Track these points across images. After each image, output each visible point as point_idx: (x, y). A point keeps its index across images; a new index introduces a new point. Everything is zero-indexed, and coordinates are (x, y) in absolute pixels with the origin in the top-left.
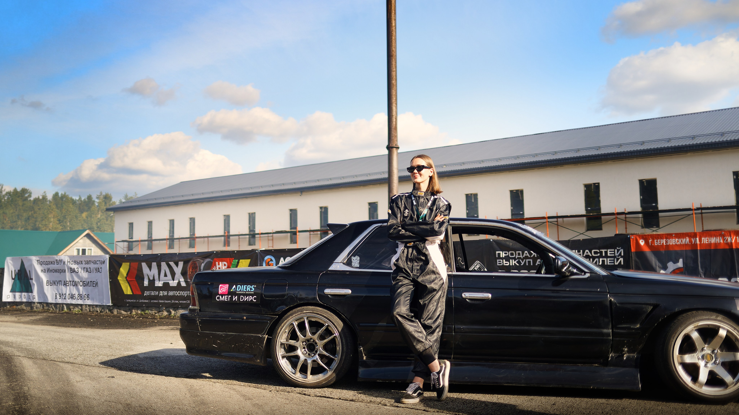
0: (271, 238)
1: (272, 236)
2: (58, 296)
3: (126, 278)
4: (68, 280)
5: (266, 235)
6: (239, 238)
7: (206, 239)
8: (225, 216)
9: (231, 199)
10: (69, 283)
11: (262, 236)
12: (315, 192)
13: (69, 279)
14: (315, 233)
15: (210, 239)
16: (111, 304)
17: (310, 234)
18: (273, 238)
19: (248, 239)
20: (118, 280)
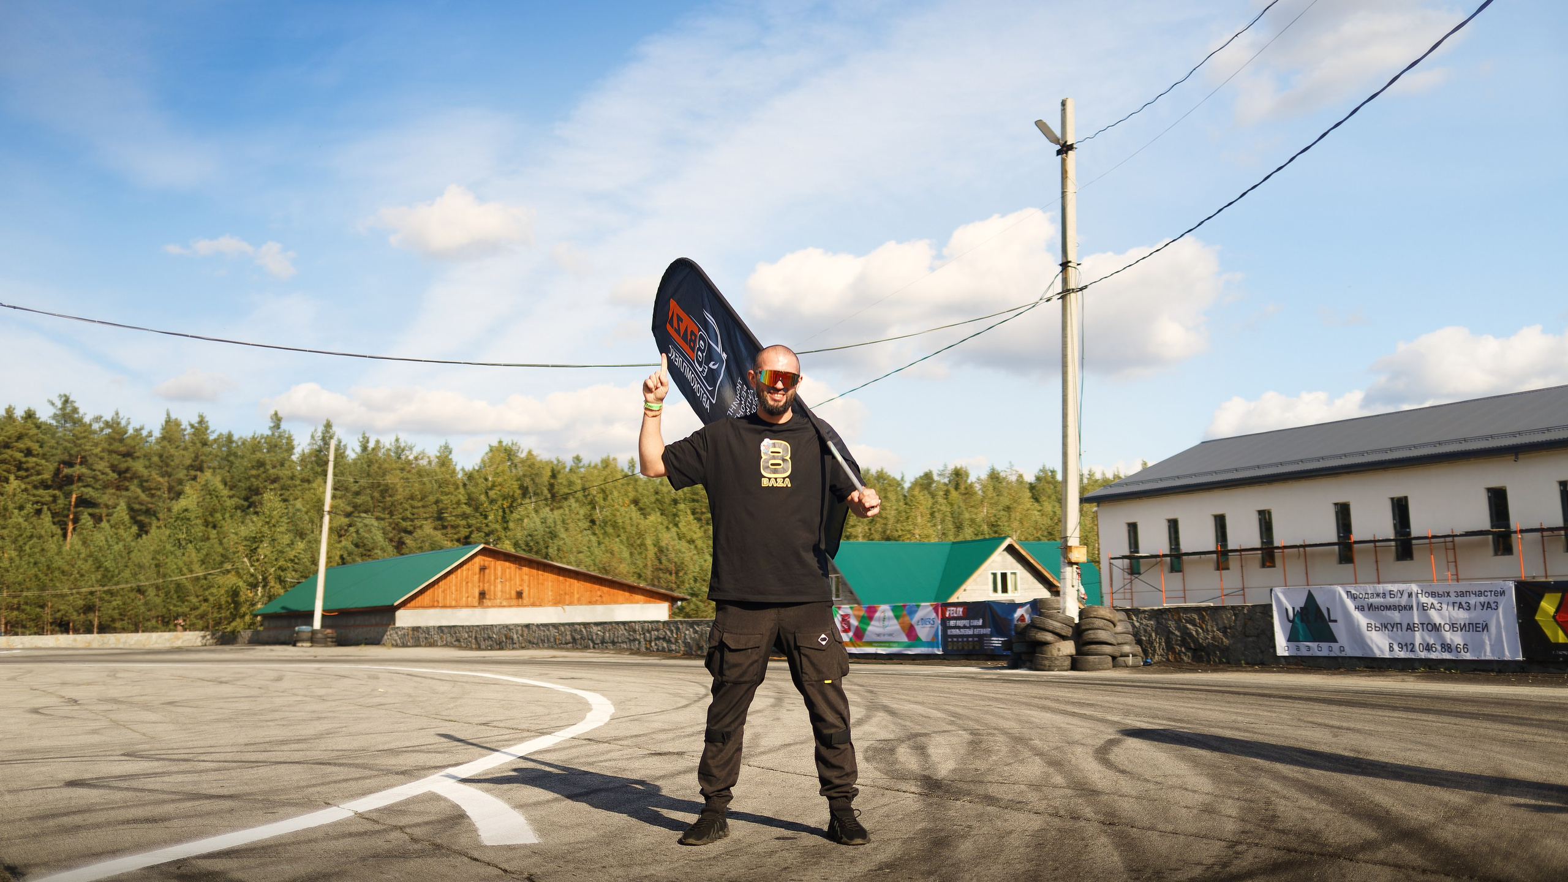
0: (1450, 545)
1: (1453, 542)
2: (1396, 647)
3: (1554, 617)
4: (1416, 621)
5: (1442, 540)
6: (1375, 547)
7: (1301, 549)
8: (1336, 504)
9: (1348, 473)
10: (1420, 626)
11: (1433, 540)
12: (1544, 453)
13: (1419, 620)
14: (1556, 533)
15: (1307, 549)
16: (1520, 658)
17: (1543, 537)
18: (1454, 545)
19: (1394, 548)
20: (1536, 622)
